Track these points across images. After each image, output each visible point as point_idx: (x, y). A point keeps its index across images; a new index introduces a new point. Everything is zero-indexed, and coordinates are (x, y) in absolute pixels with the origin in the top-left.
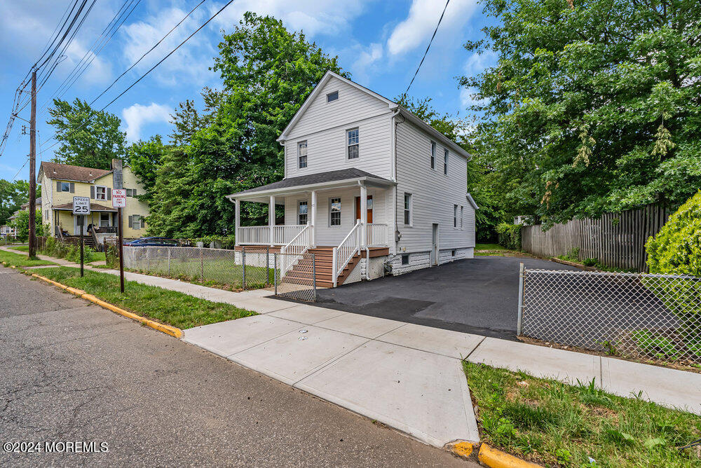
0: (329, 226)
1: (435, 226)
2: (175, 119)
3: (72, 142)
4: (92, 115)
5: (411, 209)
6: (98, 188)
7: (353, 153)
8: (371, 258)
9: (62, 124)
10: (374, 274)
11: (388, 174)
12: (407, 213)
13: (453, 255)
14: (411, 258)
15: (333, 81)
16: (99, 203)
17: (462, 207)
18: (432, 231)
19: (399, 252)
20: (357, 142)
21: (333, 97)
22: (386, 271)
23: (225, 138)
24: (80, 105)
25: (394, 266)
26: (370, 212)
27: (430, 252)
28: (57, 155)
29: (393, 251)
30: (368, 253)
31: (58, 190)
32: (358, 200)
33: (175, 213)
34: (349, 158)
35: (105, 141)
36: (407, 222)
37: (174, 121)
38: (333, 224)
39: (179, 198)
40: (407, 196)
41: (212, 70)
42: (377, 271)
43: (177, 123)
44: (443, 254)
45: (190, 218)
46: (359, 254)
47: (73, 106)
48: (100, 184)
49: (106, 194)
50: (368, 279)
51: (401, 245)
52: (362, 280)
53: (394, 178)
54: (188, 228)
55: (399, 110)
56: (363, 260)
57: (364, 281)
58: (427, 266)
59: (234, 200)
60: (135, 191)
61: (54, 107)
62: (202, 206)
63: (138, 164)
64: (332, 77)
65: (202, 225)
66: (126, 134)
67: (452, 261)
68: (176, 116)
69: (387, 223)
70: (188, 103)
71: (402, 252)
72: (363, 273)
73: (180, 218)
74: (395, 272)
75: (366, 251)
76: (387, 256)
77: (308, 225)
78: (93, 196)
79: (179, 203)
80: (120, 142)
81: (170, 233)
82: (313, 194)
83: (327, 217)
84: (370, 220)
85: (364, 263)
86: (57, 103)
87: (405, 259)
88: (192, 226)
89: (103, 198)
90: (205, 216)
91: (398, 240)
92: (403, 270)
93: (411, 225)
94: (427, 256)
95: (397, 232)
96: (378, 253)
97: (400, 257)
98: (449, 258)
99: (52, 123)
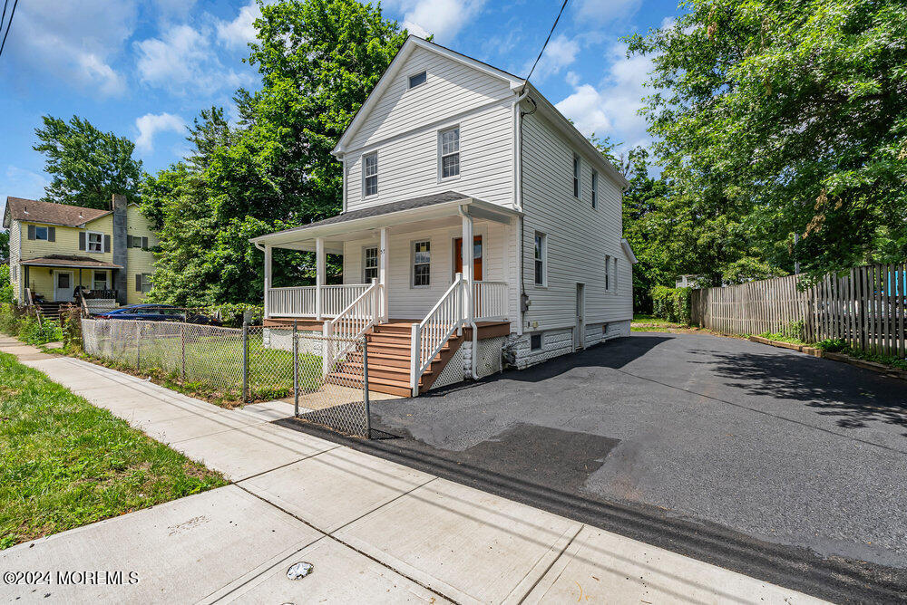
0: (411, 288)
1: (580, 286)
2: (195, 134)
3: (69, 174)
4: (97, 138)
5: (545, 258)
6: (90, 235)
7: (449, 165)
8: (480, 340)
9: (55, 149)
10: (485, 368)
11: (508, 199)
12: (539, 265)
13: (605, 332)
14: (545, 340)
15: (419, 52)
16: (91, 256)
17: (616, 259)
18: (575, 295)
19: (526, 330)
20: (457, 148)
21: (417, 80)
22: (504, 361)
23: (262, 158)
24: (79, 124)
25: (519, 353)
26: (478, 263)
27: (572, 328)
28: (50, 193)
29: (516, 328)
30: (475, 332)
31: (30, 237)
32: (458, 243)
33: (190, 270)
34: (444, 176)
35: (115, 174)
36: (539, 280)
37: (194, 137)
38: (417, 283)
39: (196, 248)
40: (539, 237)
41: (247, 62)
42: (490, 362)
43: (196, 140)
44: (591, 331)
45: (212, 277)
46: (460, 333)
47: (71, 126)
48: (94, 229)
49: (102, 243)
50: (476, 377)
51: (530, 318)
52: (465, 379)
53: (518, 206)
54: (207, 292)
55: (527, 90)
56: (467, 344)
57: (468, 382)
58: (569, 350)
59: (263, 246)
60: (145, 240)
61: (43, 127)
62: (228, 259)
63: (151, 202)
64: (417, 47)
65: (228, 288)
66: (141, 162)
67: (604, 341)
68: (195, 130)
69: (506, 281)
70: (214, 112)
71: (531, 329)
72: (467, 367)
73: (197, 276)
74: (520, 363)
75: (471, 329)
76: (507, 336)
77: (373, 284)
78: (82, 247)
79: (196, 255)
80: (135, 176)
81: (182, 299)
82: (383, 233)
83: (409, 272)
84: (478, 275)
85: (468, 350)
86: (47, 122)
87: (536, 341)
88: (214, 289)
89: (98, 248)
90: (231, 274)
91: (525, 309)
92: (533, 359)
93: (545, 284)
94: (568, 335)
95: (524, 296)
96: (493, 331)
97: (528, 338)
98: (599, 337)
99: (42, 149)
